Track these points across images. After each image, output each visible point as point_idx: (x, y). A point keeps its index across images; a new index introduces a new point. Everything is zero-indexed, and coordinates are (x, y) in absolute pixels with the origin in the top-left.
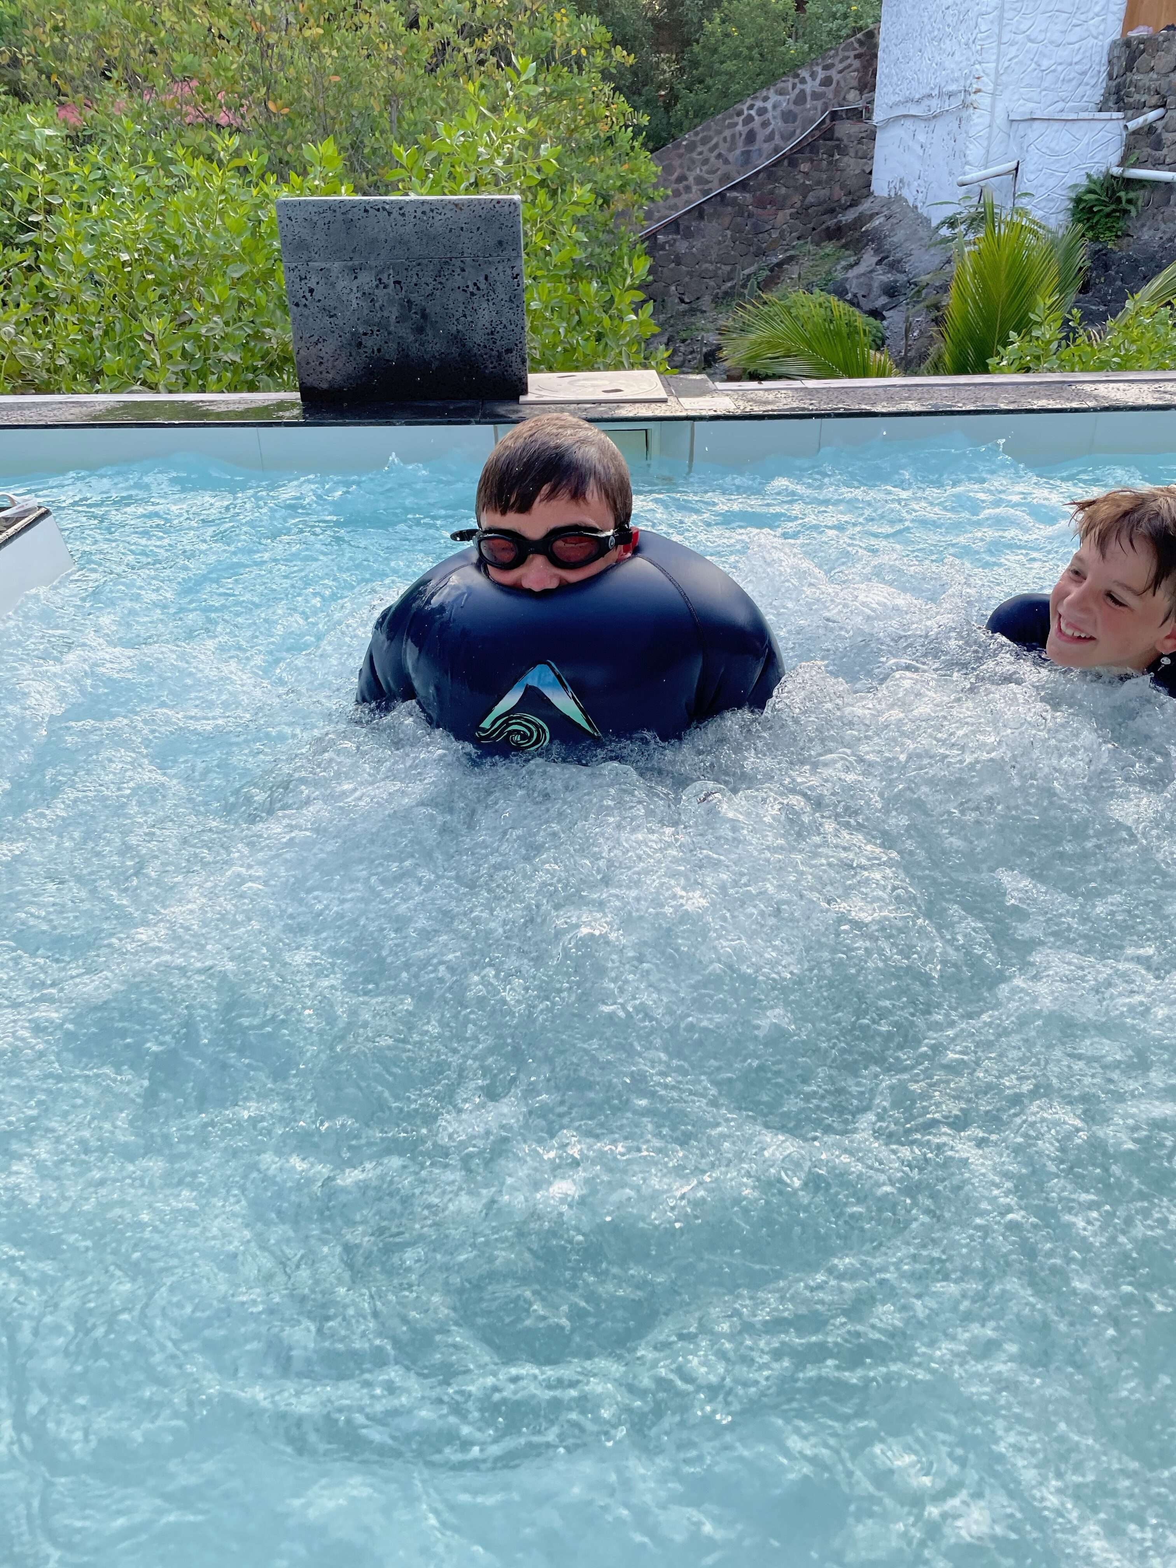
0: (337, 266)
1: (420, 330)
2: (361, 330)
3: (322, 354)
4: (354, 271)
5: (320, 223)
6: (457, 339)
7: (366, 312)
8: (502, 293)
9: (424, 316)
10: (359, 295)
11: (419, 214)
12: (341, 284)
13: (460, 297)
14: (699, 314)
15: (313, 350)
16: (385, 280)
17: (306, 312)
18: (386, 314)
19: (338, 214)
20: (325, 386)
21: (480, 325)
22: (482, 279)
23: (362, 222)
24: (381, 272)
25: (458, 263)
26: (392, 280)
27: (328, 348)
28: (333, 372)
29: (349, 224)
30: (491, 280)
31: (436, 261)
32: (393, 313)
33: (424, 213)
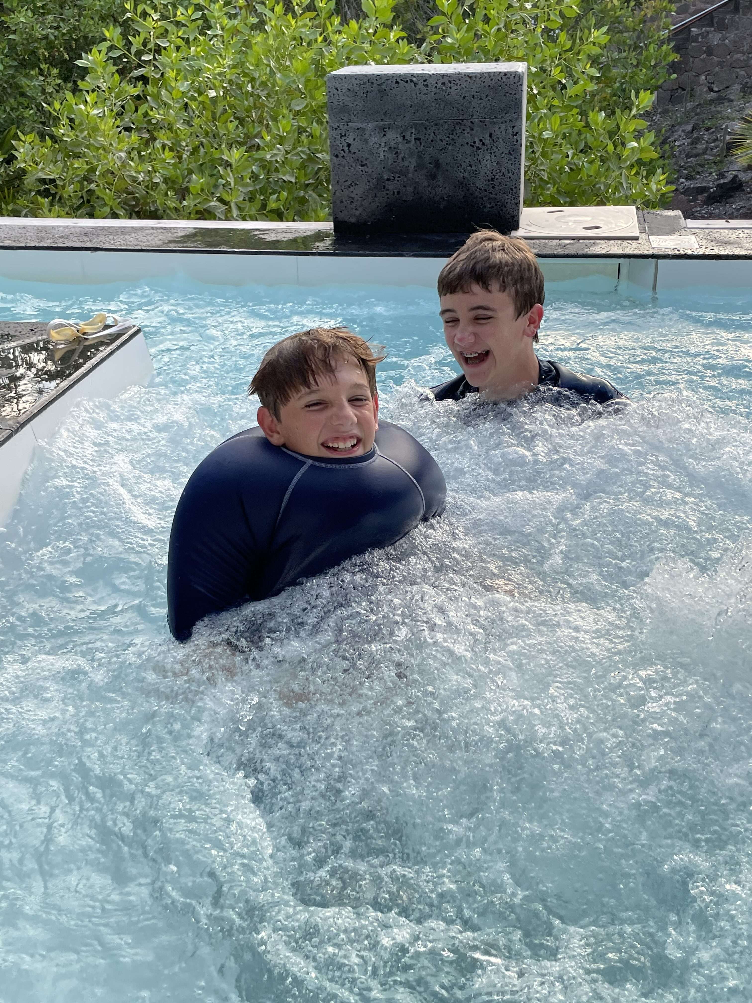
0: (371, 125)
1: (433, 177)
2: (386, 177)
3: (353, 195)
4: (383, 130)
5: (360, 93)
6: (462, 184)
7: (390, 162)
8: (502, 148)
9: (438, 165)
10: (386, 149)
11: (439, 85)
12: (373, 140)
13: (468, 150)
14: (726, 104)
15: (346, 192)
16: (408, 137)
17: (344, 162)
18: (406, 164)
19: (375, 85)
20: (353, 220)
21: (483, 173)
22: (487, 136)
23: (394, 91)
24: (405, 130)
25: (468, 123)
26: (413, 136)
27: (358, 191)
28: (360, 210)
29: (383, 92)
30: (494, 138)
31: (450, 122)
32: (412, 163)
33: (443, 84)
